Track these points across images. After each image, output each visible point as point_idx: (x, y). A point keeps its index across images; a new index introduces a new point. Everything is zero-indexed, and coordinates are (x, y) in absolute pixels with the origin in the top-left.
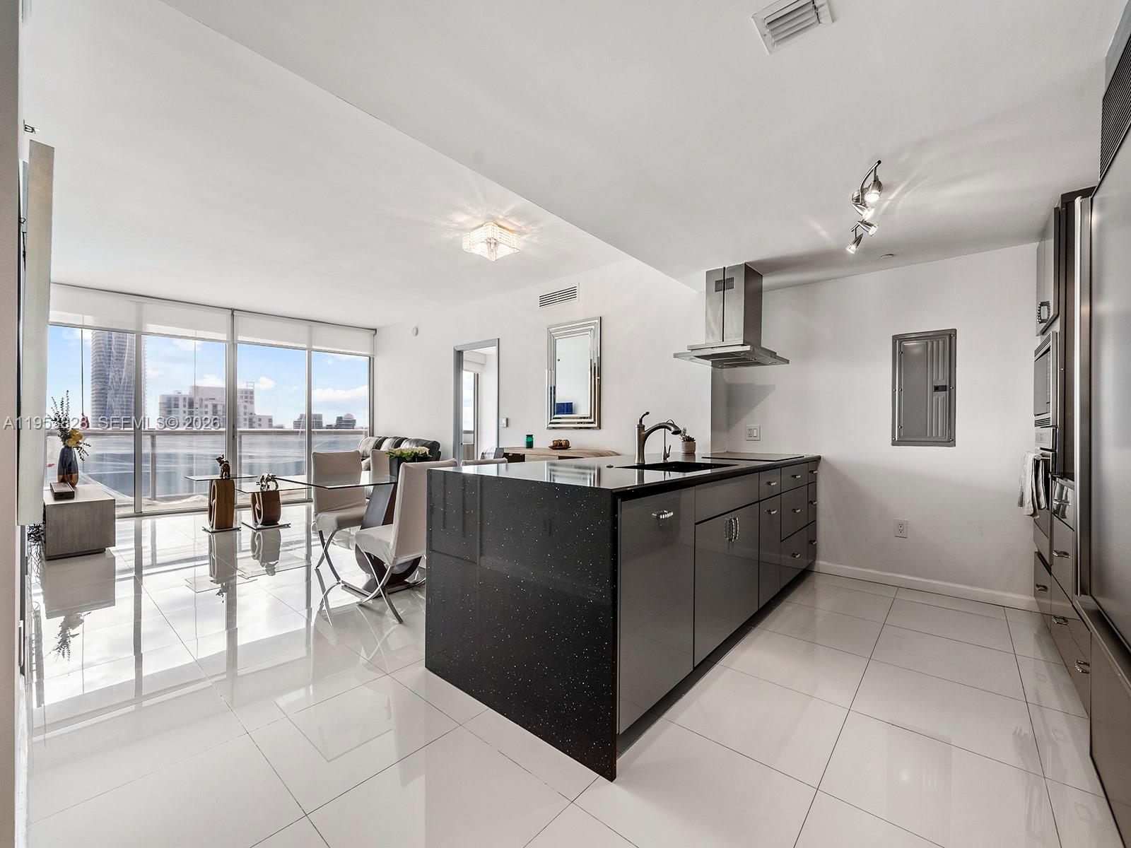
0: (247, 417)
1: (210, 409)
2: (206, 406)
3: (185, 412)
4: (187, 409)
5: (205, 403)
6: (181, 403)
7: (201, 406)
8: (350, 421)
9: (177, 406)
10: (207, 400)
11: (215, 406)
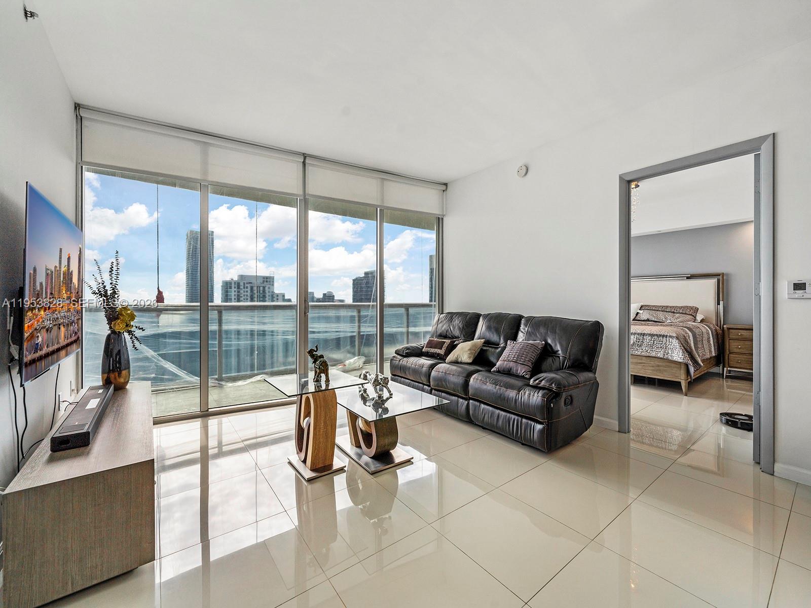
0: (270, 294)
1: (249, 290)
2: (247, 288)
3: (235, 291)
4: (236, 289)
5: (246, 285)
6: (233, 285)
7: (244, 288)
8: (330, 296)
9: (231, 288)
10: (247, 283)
11: (252, 288)
